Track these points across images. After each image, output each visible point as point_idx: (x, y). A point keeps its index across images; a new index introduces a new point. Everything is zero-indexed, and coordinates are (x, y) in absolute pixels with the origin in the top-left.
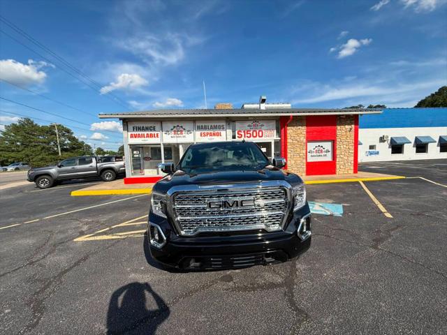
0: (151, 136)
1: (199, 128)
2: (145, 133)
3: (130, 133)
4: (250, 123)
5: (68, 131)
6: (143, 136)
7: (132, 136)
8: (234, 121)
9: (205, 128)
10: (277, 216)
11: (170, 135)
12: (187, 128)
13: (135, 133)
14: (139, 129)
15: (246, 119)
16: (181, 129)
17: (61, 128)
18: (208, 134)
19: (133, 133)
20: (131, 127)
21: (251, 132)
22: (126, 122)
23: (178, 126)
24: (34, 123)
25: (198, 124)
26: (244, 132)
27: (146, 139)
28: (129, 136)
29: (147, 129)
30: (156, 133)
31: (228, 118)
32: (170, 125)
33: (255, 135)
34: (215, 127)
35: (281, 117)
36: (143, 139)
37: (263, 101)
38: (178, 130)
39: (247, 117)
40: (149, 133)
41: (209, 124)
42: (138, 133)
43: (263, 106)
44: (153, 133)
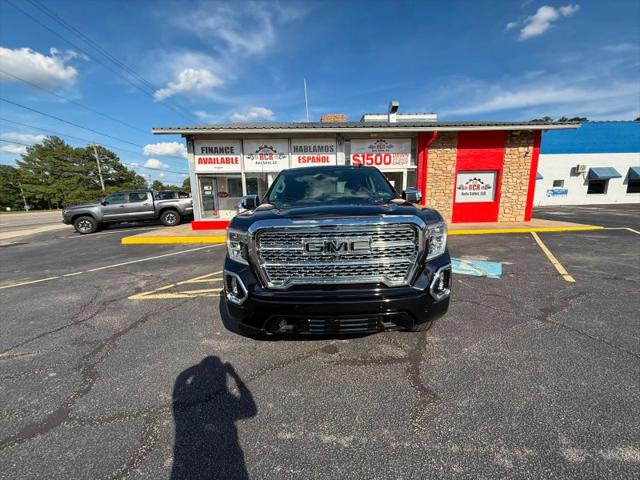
0: (228, 161)
1: (297, 150)
2: (219, 157)
3: (197, 157)
4: (372, 143)
5: (112, 156)
6: (215, 161)
7: (200, 161)
8: (348, 140)
9: (306, 150)
10: (403, 265)
11: (255, 161)
12: (279, 151)
13: (205, 157)
14: (211, 151)
15: (366, 136)
16: (271, 151)
17: (102, 151)
18: (309, 158)
19: (202, 157)
20: (198, 148)
21: (373, 157)
22: (191, 140)
23: (266, 147)
24: (66, 144)
25: (296, 144)
26: (363, 156)
27: (220, 165)
28: (197, 161)
29: (221, 151)
30: (234, 157)
31: (339, 134)
32: (254, 146)
33: (378, 161)
34: (321, 149)
35: (420, 133)
36: (217, 165)
37: (394, 109)
38: (266, 152)
39: (369, 134)
40: (225, 157)
41: (312, 144)
42: (208, 156)
43: (394, 118)
44: (230, 157)
